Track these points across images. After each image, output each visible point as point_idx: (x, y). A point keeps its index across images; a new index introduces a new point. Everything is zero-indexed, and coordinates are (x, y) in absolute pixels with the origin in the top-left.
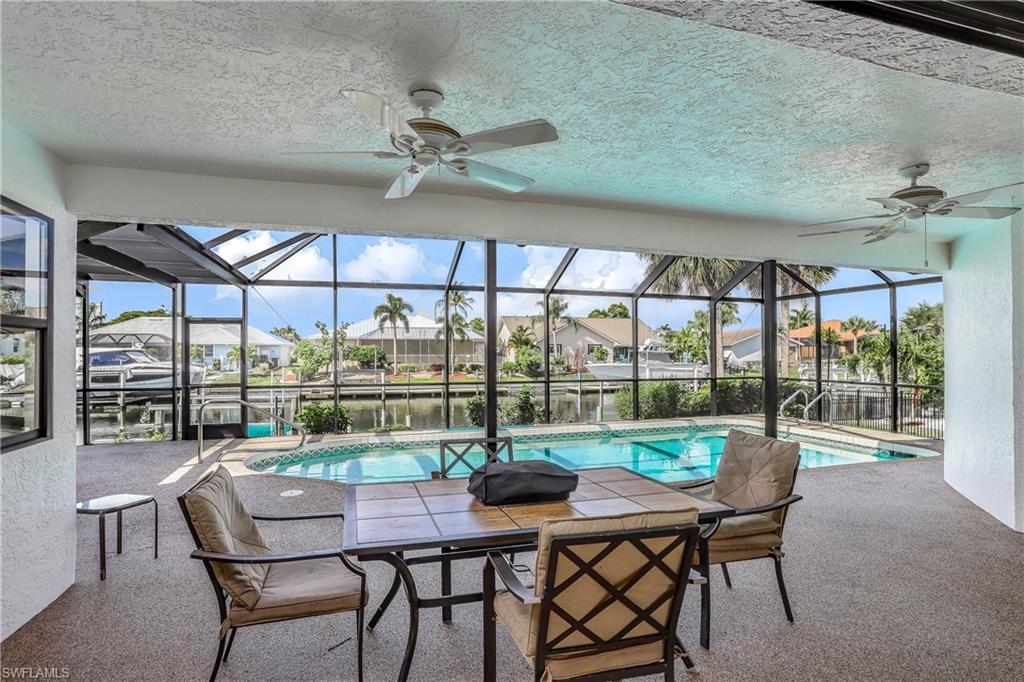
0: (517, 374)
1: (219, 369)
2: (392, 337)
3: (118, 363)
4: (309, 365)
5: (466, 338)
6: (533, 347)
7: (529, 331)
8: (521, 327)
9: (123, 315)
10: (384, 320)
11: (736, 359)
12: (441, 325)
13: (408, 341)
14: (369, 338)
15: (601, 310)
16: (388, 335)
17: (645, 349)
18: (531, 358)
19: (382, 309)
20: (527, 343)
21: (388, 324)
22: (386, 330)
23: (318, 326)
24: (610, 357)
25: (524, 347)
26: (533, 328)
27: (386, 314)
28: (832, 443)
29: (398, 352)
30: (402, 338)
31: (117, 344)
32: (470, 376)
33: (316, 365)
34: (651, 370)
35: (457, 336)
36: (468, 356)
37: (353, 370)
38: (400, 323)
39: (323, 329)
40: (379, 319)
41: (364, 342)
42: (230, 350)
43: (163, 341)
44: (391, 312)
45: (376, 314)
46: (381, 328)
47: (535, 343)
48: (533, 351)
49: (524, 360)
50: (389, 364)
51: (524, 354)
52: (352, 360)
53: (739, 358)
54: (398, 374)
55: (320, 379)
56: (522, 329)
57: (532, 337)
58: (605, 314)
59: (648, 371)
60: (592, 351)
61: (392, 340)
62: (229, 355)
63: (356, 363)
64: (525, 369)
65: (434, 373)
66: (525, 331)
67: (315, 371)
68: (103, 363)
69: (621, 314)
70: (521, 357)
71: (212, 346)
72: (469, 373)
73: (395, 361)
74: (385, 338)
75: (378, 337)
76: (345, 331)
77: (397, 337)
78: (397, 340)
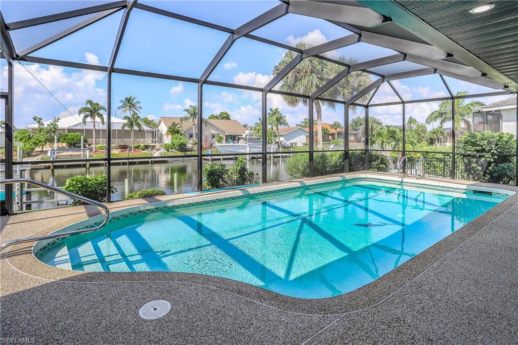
0: (173, 150)
2: (92, 128)
4: (28, 146)
5: (142, 129)
6: (181, 134)
7: (179, 126)
8: (174, 123)
10: (86, 117)
11: (285, 141)
12: (126, 121)
13: (103, 130)
14: (74, 128)
15: (215, 115)
16: (90, 126)
17: (246, 136)
18: (181, 141)
19: (85, 109)
20: (178, 132)
21: (89, 119)
22: (88, 123)
23: (35, 119)
24: (224, 140)
25: (177, 135)
26: (182, 124)
27: (88, 113)
28: (432, 187)
30: (99, 128)
32: (143, 152)
33: (34, 146)
34: (250, 147)
35: (136, 128)
36: (142, 140)
37: (63, 149)
38: (97, 119)
39: (39, 122)
40: (82, 116)
41: (70, 130)
44: (91, 112)
45: (80, 112)
46: (84, 122)
47: (182, 133)
48: (182, 137)
49: (177, 142)
50: (89, 145)
51: (176, 139)
52: (63, 142)
53: (287, 141)
54: (96, 151)
55: (37, 155)
56: (175, 125)
57: (180, 129)
58: (217, 117)
59: (248, 147)
60: (214, 137)
61: (92, 130)
63: (65, 145)
64: (177, 147)
65: (120, 150)
66: (176, 125)
67: (33, 150)
69: (226, 117)
70: (175, 141)
72: (143, 150)
73: (94, 143)
74: (87, 128)
75: (82, 128)
76: (57, 123)
77: (97, 128)
78: (96, 130)
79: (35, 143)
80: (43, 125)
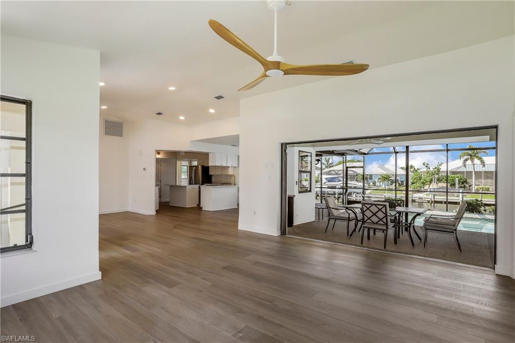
1: (375, 185)
2: (473, 170)
3: (336, 181)
9: (339, 162)
10: (466, 160)
13: (485, 172)
14: (456, 170)
16: (470, 169)
19: (464, 154)
21: (469, 162)
22: (467, 166)
23: (424, 164)
27: (468, 157)
29: (476, 179)
30: (478, 170)
31: (337, 174)
33: (422, 185)
38: (477, 161)
39: (427, 166)
40: (462, 160)
41: (453, 173)
42: (380, 177)
43: (352, 173)
44: (471, 155)
45: (460, 157)
46: (465, 166)
50: (470, 186)
61: (472, 172)
62: (379, 179)
67: (422, 188)
68: (331, 181)
71: (372, 175)
73: (474, 184)
74: (467, 170)
75: (462, 170)
76: (440, 167)
77: (476, 170)
78: (475, 172)
79: (423, 183)
80: (430, 169)
